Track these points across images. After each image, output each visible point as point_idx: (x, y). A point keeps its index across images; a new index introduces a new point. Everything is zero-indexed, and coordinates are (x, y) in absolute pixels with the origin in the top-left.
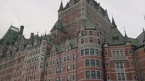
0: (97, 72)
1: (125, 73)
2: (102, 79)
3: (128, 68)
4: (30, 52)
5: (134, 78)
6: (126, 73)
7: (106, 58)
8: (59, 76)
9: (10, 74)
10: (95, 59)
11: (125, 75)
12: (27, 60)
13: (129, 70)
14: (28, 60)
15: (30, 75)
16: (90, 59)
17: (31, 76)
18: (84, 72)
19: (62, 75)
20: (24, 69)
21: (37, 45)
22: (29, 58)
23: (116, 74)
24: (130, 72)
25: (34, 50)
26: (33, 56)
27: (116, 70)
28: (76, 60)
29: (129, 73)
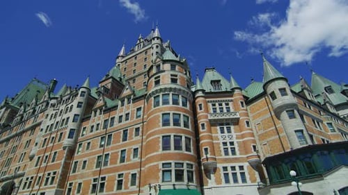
0: (186, 137)
1: (235, 141)
2: (194, 153)
3: (241, 131)
4: (54, 112)
5: (253, 150)
6: (237, 142)
7: (201, 114)
8: (105, 153)
9: (11, 156)
10: (182, 114)
11: (236, 145)
12: (46, 127)
13: (243, 136)
14: (48, 126)
15: (46, 154)
16: (171, 113)
17: (47, 157)
18: (159, 138)
19: (112, 150)
20: (37, 144)
21: (69, 99)
22: (49, 123)
23: (219, 144)
24: (244, 139)
25: (63, 107)
26: (59, 119)
27: (220, 137)
28: (141, 117)
29: (243, 142)
